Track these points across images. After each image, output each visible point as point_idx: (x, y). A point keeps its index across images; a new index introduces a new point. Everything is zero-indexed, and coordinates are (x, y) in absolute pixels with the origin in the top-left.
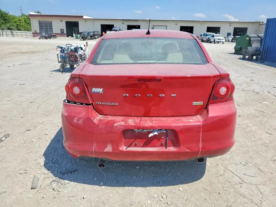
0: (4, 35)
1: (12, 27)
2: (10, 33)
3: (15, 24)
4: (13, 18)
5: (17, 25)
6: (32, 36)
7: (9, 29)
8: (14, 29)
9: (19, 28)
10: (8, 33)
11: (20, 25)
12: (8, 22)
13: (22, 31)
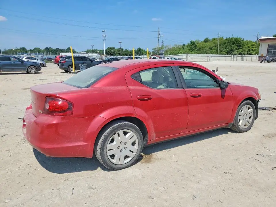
0: (234, 60)
1: (243, 52)
2: (240, 58)
3: (247, 50)
4: (247, 44)
5: (249, 50)
6: (257, 60)
7: (240, 54)
8: (245, 54)
9: (250, 53)
10: (238, 58)
11: (253, 50)
12: (241, 47)
13: (253, 55)
